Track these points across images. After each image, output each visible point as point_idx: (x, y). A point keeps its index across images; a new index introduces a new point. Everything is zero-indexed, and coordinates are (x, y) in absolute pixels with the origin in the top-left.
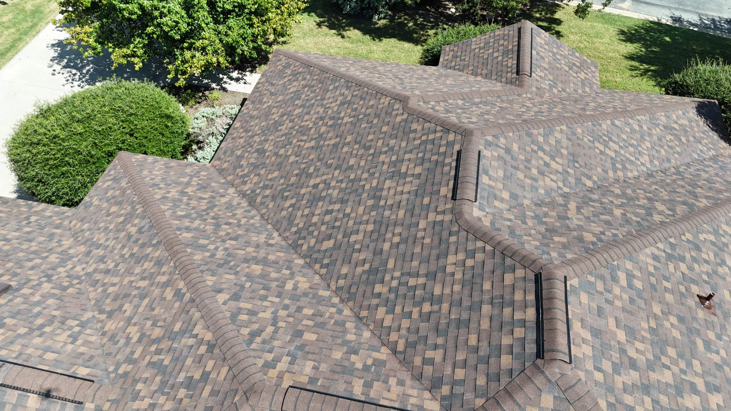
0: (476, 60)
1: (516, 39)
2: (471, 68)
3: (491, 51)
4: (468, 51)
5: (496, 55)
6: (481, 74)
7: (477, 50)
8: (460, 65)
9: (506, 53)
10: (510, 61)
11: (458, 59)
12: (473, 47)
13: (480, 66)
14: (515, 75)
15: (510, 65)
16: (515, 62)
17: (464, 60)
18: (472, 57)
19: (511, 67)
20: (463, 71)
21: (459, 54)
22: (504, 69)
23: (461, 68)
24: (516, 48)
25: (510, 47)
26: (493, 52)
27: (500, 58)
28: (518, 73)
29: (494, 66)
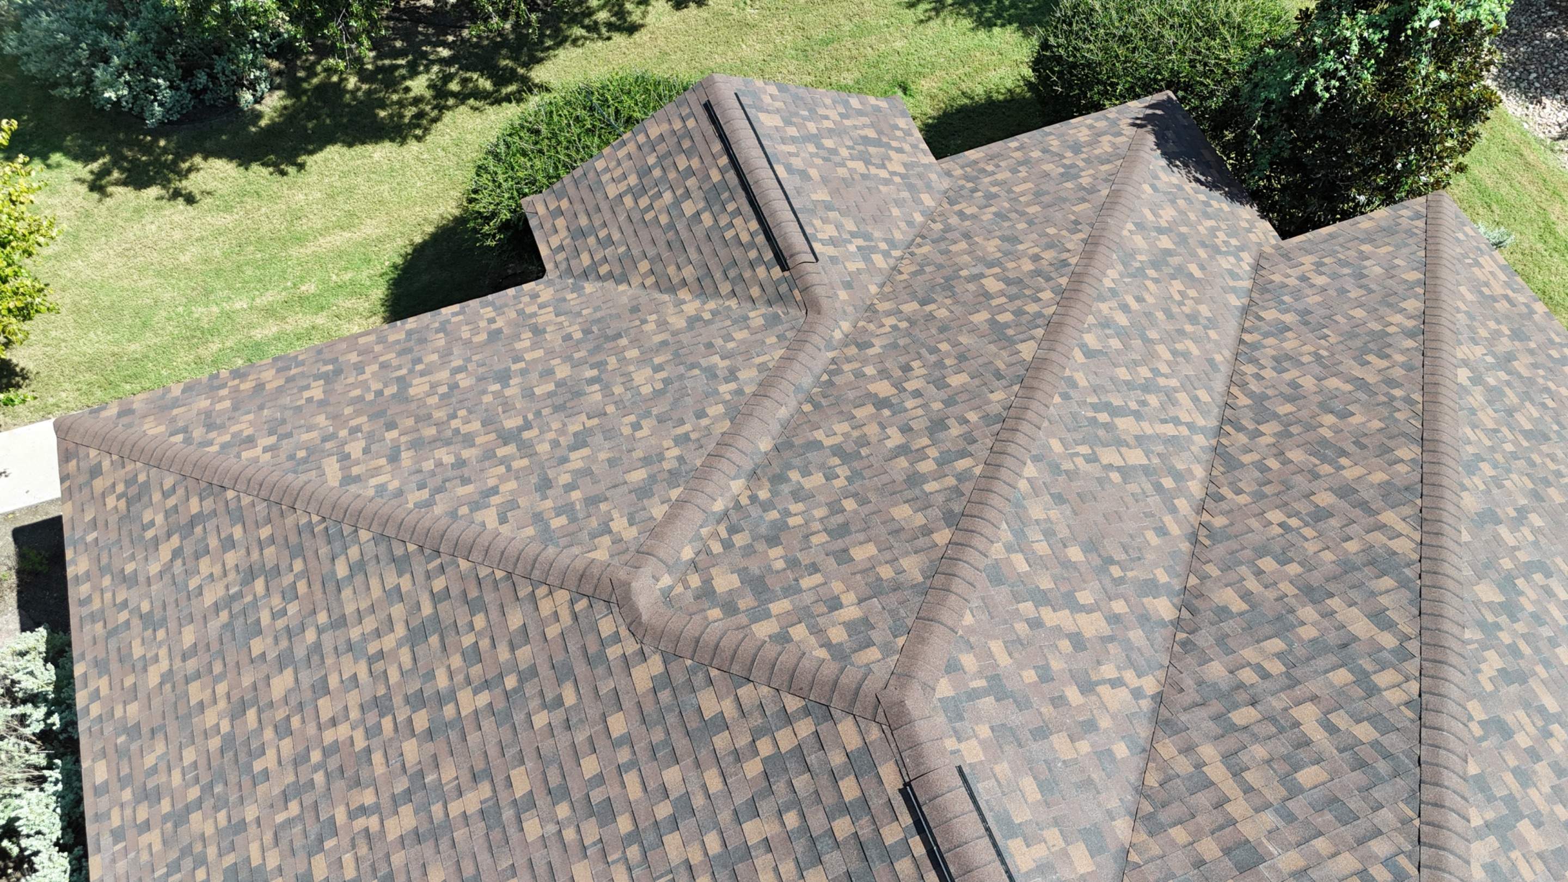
0: (644, 234)
1: (717, 146)
2: (644, 266)
3: (668, 197)
4: (604, 206)
5: (689, 208)
6: (684, 283)
7: (628, 201)
8: (605, 259)
9: (713, 197)
10: (738, 221)
11: (591, 240)
12: (612, 191)
13: (665, 255)
14: (777, 272)
15: (745, 237)
16: (754, 225)
17: (610, 241)
18: (628, 230)
19: (753, 244)
20: (623, 279)
21: (583, 221)
22: (737, 253)
23: (617, 271)
24: (731, 176)
25: (716, 176)
26: (677, 203)
27: (707, 219)
28: (781, 260)
29: (706, 249)
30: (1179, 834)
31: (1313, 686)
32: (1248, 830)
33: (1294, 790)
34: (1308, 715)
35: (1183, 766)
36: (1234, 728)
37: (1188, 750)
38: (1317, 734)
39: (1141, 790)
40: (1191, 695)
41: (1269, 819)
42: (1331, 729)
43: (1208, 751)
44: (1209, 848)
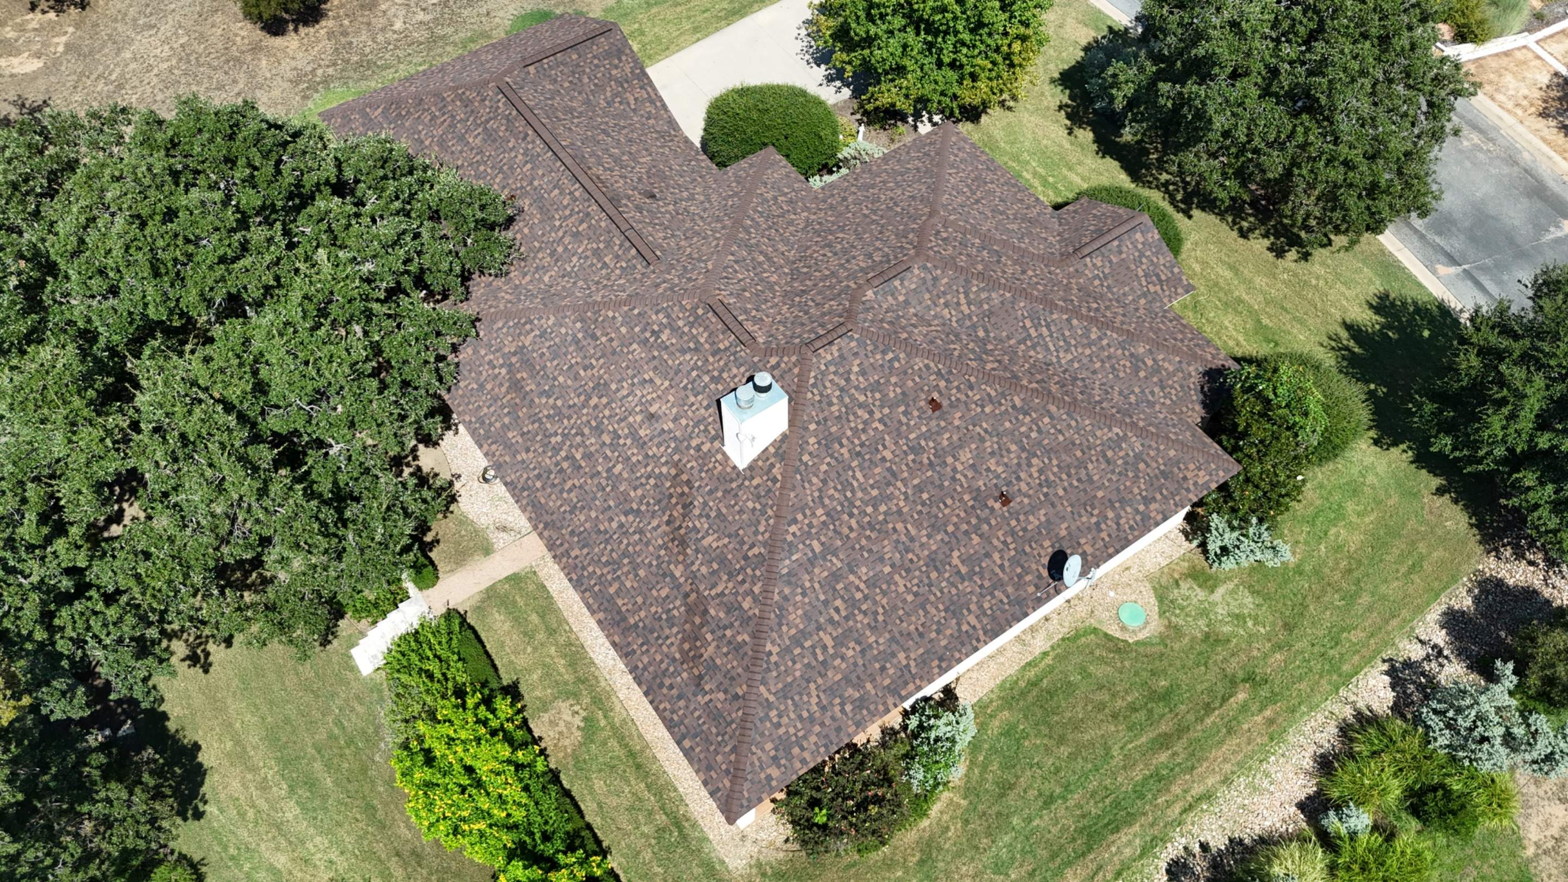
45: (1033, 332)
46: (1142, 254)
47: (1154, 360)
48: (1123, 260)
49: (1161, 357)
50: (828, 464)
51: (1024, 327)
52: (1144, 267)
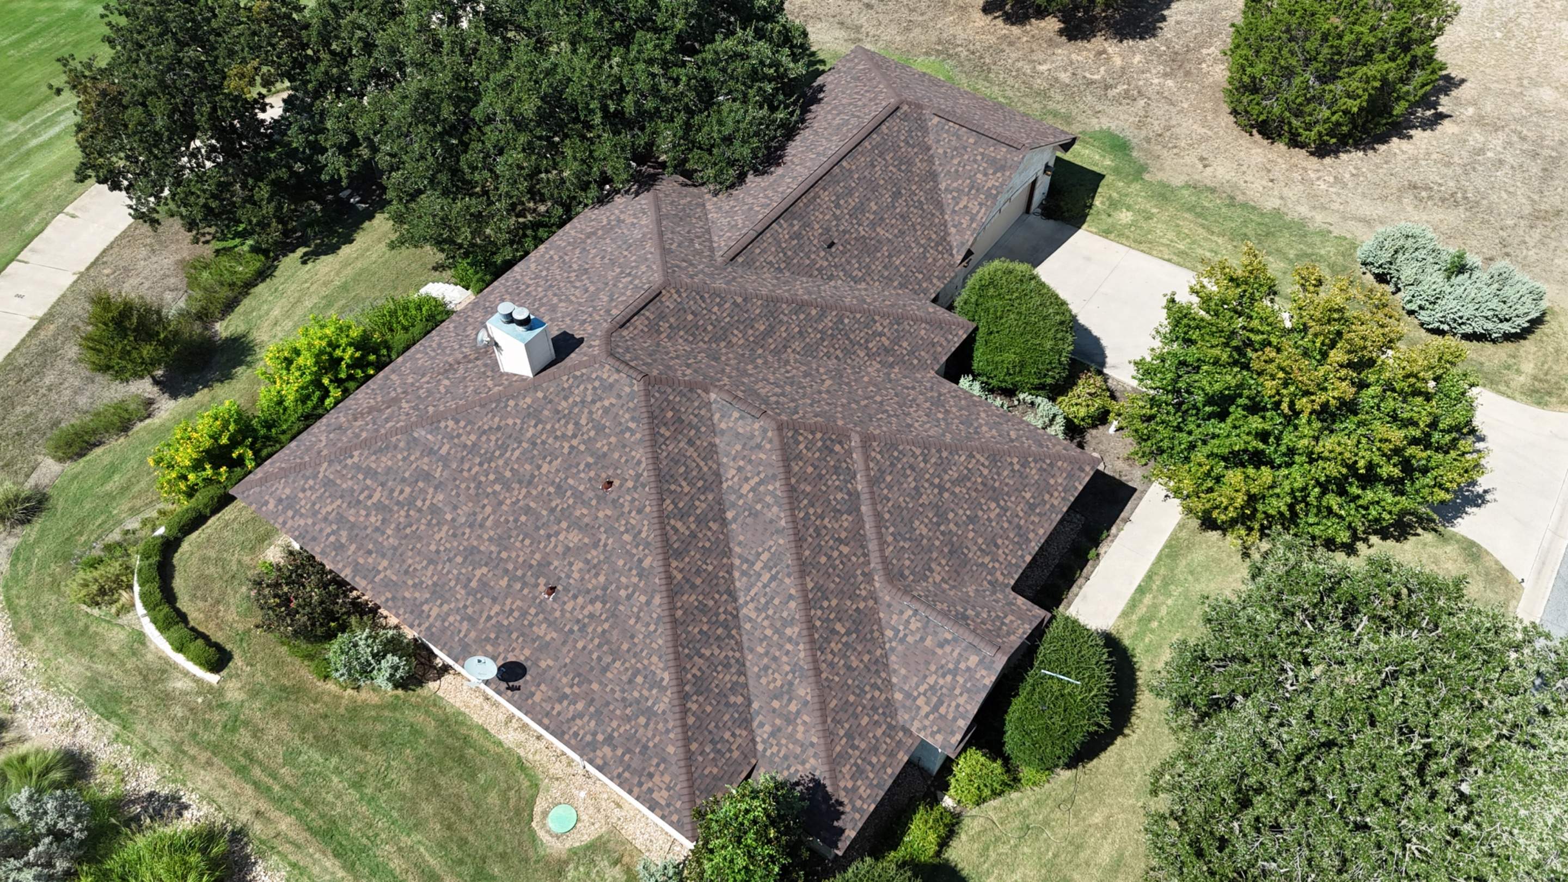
30: (705, 444)
31: (687, 498)
32: (692, 449)
33: (684, 464)
34: (687, 489)
35: (710, 463)
36: (701, 478)
37: (710, 468)
38: (684, 484)
39: (716, 453)
40: (714, 486)
41: (688, 454)
42: (680, 486)
43: (705, 469)
44: (698, 442)
45: (758, 566)
46: (955, 672)
47: (798, 712)
48: (934, 653)
49: (806, 718)
50: (515, 424)
51: (759, 554)
52: (941, 681)
